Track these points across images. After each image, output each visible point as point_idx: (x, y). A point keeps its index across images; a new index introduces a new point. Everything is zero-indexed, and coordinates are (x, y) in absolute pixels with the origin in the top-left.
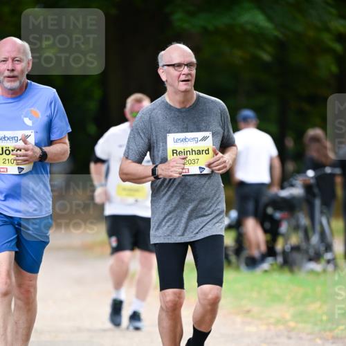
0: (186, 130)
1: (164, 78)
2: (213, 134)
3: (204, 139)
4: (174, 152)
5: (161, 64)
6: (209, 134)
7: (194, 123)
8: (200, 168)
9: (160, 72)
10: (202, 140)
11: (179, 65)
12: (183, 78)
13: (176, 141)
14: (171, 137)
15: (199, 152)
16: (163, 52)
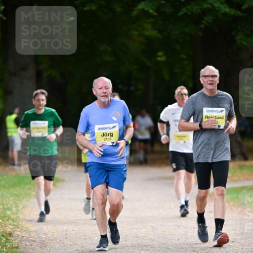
0: (213, 107)
1: (202, 82)
2: (226, 109)
3: (222, 111)
4: (207, 117)
5: (201, 75)
6: (224, 109)
7: (217, 104)
8: (219, 126)
9: (201, 79)
10: (220, 112)
11: (208, 76)
12: (209, 82)
13: (208, 111)
14: (205, 109)
15: (219, 118)
16: (202, 70)
